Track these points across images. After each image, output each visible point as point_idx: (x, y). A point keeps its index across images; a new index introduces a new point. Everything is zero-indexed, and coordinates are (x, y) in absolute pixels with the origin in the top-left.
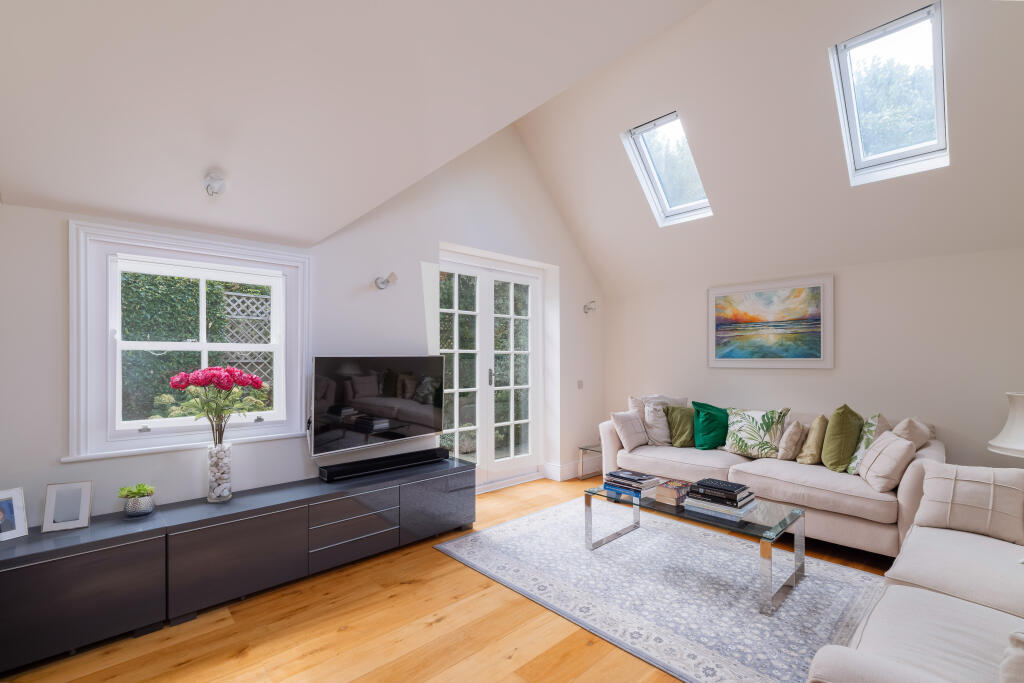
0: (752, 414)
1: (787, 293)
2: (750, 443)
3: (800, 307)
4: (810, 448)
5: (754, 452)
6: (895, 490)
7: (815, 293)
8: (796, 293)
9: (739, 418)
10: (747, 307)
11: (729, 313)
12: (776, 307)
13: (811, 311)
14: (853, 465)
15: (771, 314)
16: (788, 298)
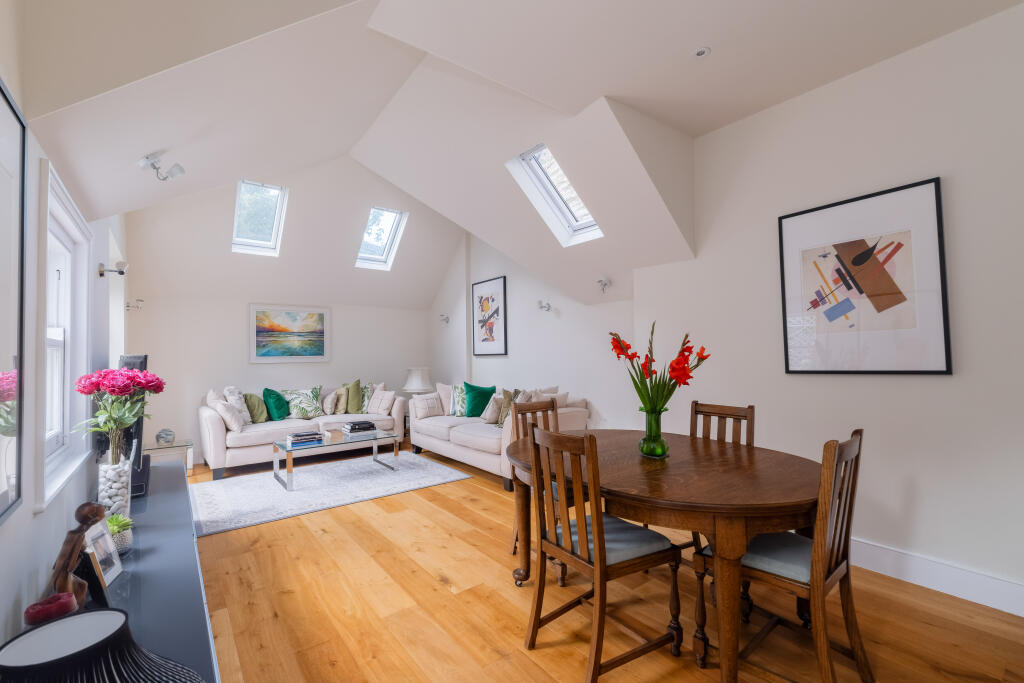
0: (305, 391)
1: (305, 315)
2: (309, 409)
3: (312, 325)
4: (342, 405)
5: (310, 415)
6: (390, 414)
7: (321, 317)
8: (311, 315)
9: (295, 396)
10: (279, 321)
11: (266, 324)
12: (299, 324)
13: (319, 327)
14: (364, 408)
15: (296, 327)
16: (307, 318)
